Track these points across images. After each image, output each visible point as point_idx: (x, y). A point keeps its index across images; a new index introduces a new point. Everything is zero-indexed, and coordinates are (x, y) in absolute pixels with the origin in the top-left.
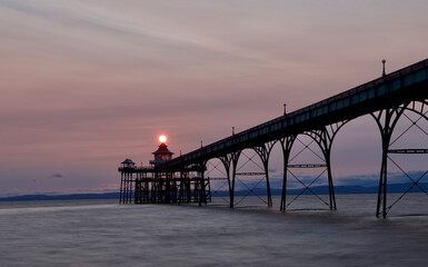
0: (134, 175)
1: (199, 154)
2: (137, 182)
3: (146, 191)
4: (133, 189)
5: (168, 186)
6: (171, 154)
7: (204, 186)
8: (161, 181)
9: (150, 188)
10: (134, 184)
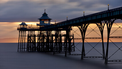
0: (27, 32)
1: (66, 24)
2: (29, 37)
3: (34, 43)
4: (26, 41)
5: (48, 39)
6: (49, 20)
7: (70, 40)
8: (44, 36)
9: (37, 41)
10: (27, 37)
